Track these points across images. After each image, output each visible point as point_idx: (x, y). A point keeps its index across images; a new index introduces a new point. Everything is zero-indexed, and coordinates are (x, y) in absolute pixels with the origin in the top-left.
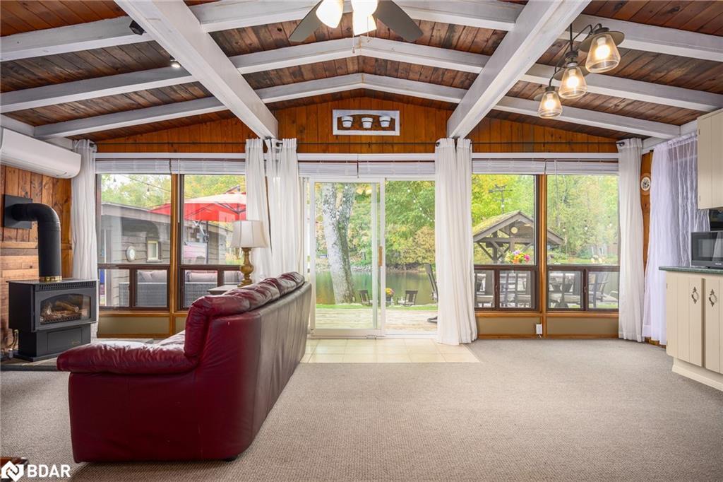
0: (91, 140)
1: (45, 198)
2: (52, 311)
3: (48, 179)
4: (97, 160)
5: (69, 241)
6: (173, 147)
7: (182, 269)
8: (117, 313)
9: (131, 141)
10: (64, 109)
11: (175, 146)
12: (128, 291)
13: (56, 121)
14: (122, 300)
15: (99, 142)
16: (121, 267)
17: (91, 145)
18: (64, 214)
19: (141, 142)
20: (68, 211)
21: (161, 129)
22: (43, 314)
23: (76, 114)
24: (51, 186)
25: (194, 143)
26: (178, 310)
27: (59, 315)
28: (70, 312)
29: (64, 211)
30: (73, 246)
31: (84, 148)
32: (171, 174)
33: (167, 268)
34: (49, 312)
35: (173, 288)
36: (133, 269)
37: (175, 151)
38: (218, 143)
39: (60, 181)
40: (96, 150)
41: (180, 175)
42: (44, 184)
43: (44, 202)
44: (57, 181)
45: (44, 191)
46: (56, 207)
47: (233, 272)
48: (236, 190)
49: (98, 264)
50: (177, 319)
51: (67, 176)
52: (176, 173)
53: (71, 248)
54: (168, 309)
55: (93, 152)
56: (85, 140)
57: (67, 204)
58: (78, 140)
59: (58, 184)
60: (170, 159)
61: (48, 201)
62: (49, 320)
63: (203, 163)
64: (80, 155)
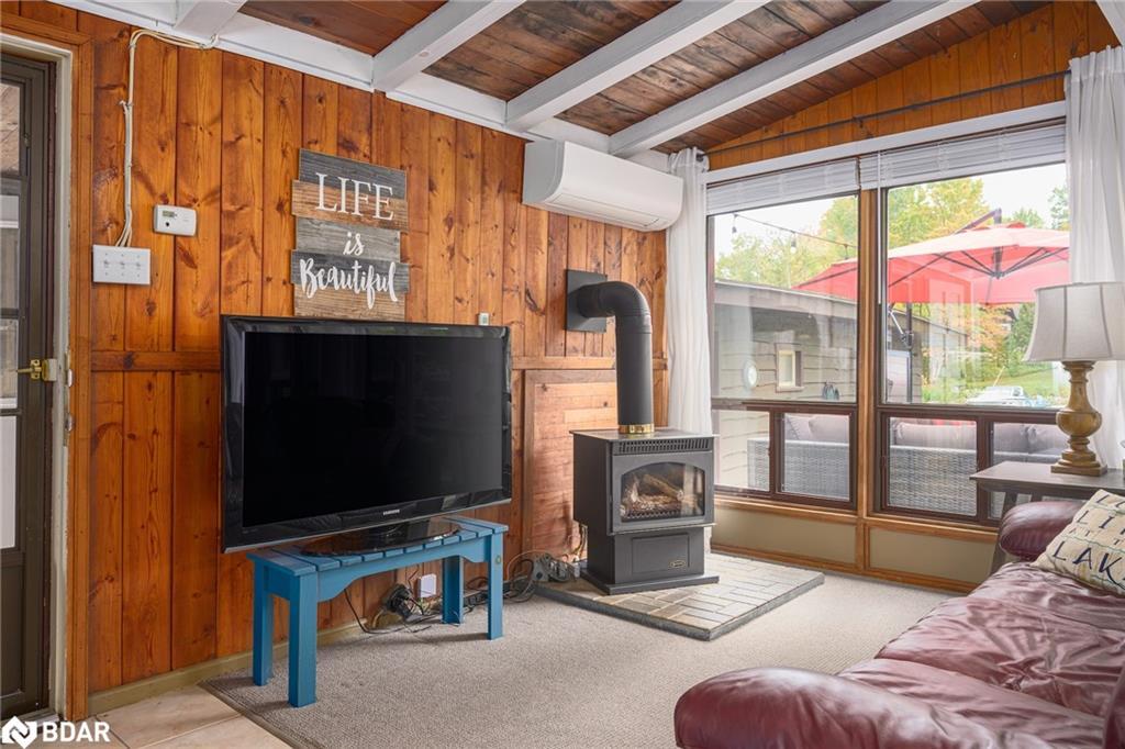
0: (699, 148)
1: (625, 272)
2: (640, 495)
3: (630, 234)
4: (710, 186)
5: (662, 354)
6: (864, 127)
7: (885, 414)
8: (746, 502)
9: (771, 134)
10: (656, 82)
11: (869, 124)
12: (767, 457)
13: (644, 115)
14: (753, 473)
15: (713, 149)
16: (753, 405)
17: (699, 158)
18: (655, 300)
19: (792, 131)
20: (662, 296)
21: (836, 92)
22: (625, 500)
23: (678, 91)
24: (635, 248)
25: (914, 107)
26: (875, 511)
27: (649, 503)
28: (669, 500)
29: (656, 296)
30: (669, 363)
31: (688, 165)
32: (858, 192)
33: (850, 410)
34: (634, 497)
35: (864, 460)
36: (777, 411)
37: (869, 136)
38: (980, 92)
39: (649, 237)
40: (707, 167)
41: (882, 189)
42: (624, 245)
43: (625, 279)
44: (644, 238)
45: (625, 258)
46: (643, 288)
47: (1017, 426)
48: (992, 219)
49: (712, 399)
50: (872, 532)
51: (659, 226)
52: (873, 186)
53: (665, 367)
54: (851, 505)
55: (703, 171)
56: (688, 150)
57: (659, 280)
58: (677, 152)
59: (647, 242)
60: (858, 157)
61: (631, 277)
62: (635, 515)
63: (942, 151)
64: (681, 181)
